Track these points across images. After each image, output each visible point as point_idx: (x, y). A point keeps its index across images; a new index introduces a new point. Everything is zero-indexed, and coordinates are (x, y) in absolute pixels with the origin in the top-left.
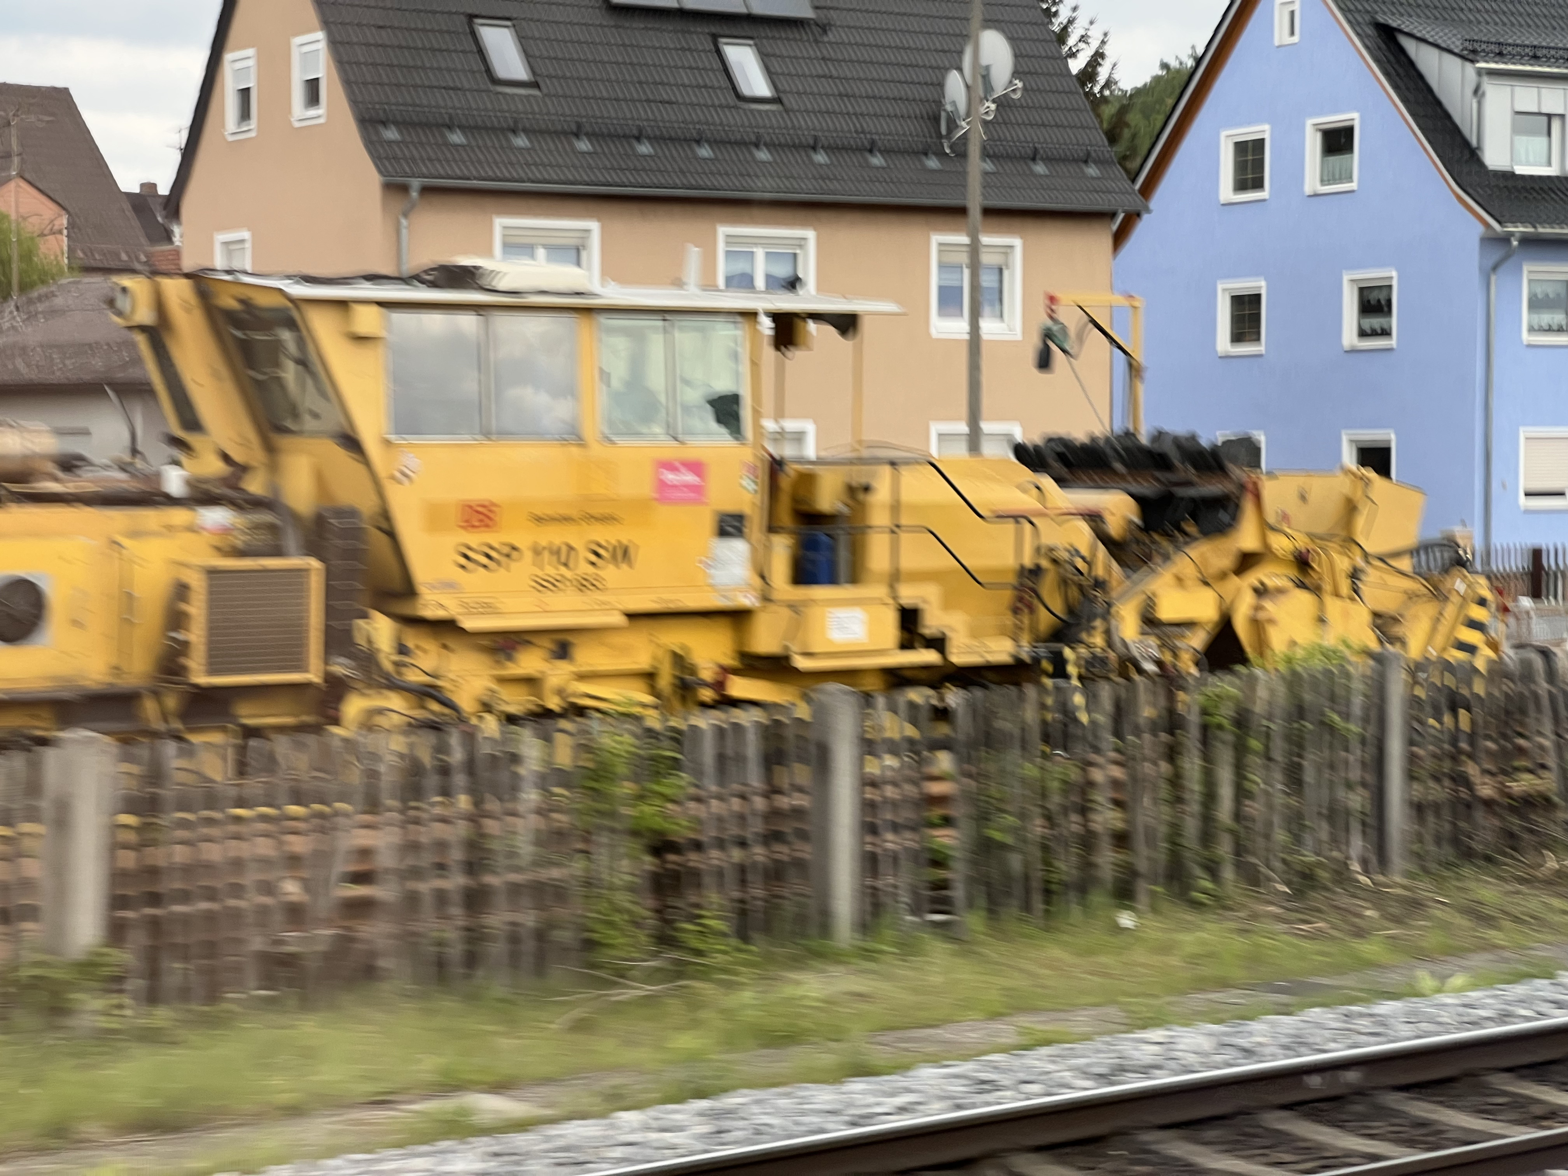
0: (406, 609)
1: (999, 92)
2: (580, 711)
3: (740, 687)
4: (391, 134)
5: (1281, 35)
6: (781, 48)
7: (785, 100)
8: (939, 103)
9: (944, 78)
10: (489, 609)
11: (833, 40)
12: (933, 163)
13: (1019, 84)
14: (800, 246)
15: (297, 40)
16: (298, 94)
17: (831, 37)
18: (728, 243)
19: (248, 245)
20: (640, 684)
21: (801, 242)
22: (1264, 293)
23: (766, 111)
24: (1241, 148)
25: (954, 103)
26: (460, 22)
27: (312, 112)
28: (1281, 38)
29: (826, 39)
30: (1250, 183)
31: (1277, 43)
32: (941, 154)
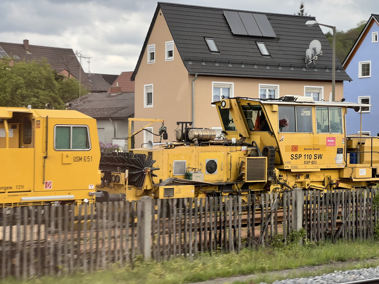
0: (281, 167)
1: (318, 53)
2: (312, 189)
3: (341, 185)
4: (190, 63)
5: (373, 40)
6: (269, 44)
7: (272, 56)
8: (305, 56)
9: (306, 50)
10: (296, 167)
11: (280, 42)
12: (304, 70)
13: (322, 52)
14: (276, 88)
15: (166, 43)
16: (166, 54)
17: (280, 41)
18: (261, 87)
19: (153, 87)
20: (321, 184)
21: (276, 87)
22: (370, 99)
23: (268, 58)
24: (363, 66)
25: (308, 56)
26: (202, 39)
27: (170, 58)
28: (373, 41)
29: (279, 42)
30: (366, 74)
31: (372, 42)
32: (306, 68)
